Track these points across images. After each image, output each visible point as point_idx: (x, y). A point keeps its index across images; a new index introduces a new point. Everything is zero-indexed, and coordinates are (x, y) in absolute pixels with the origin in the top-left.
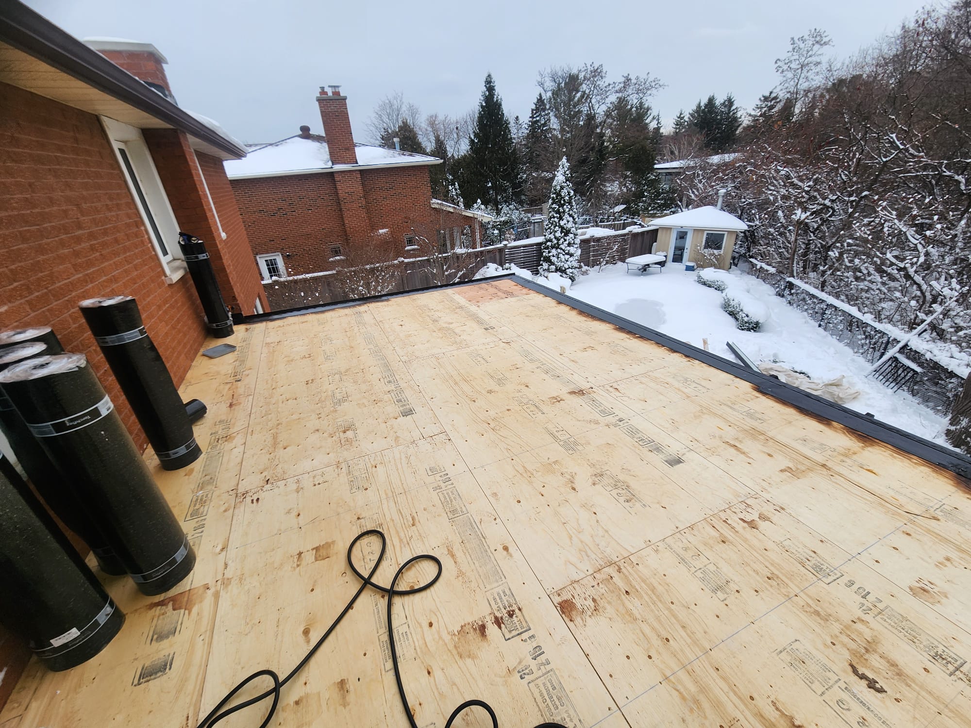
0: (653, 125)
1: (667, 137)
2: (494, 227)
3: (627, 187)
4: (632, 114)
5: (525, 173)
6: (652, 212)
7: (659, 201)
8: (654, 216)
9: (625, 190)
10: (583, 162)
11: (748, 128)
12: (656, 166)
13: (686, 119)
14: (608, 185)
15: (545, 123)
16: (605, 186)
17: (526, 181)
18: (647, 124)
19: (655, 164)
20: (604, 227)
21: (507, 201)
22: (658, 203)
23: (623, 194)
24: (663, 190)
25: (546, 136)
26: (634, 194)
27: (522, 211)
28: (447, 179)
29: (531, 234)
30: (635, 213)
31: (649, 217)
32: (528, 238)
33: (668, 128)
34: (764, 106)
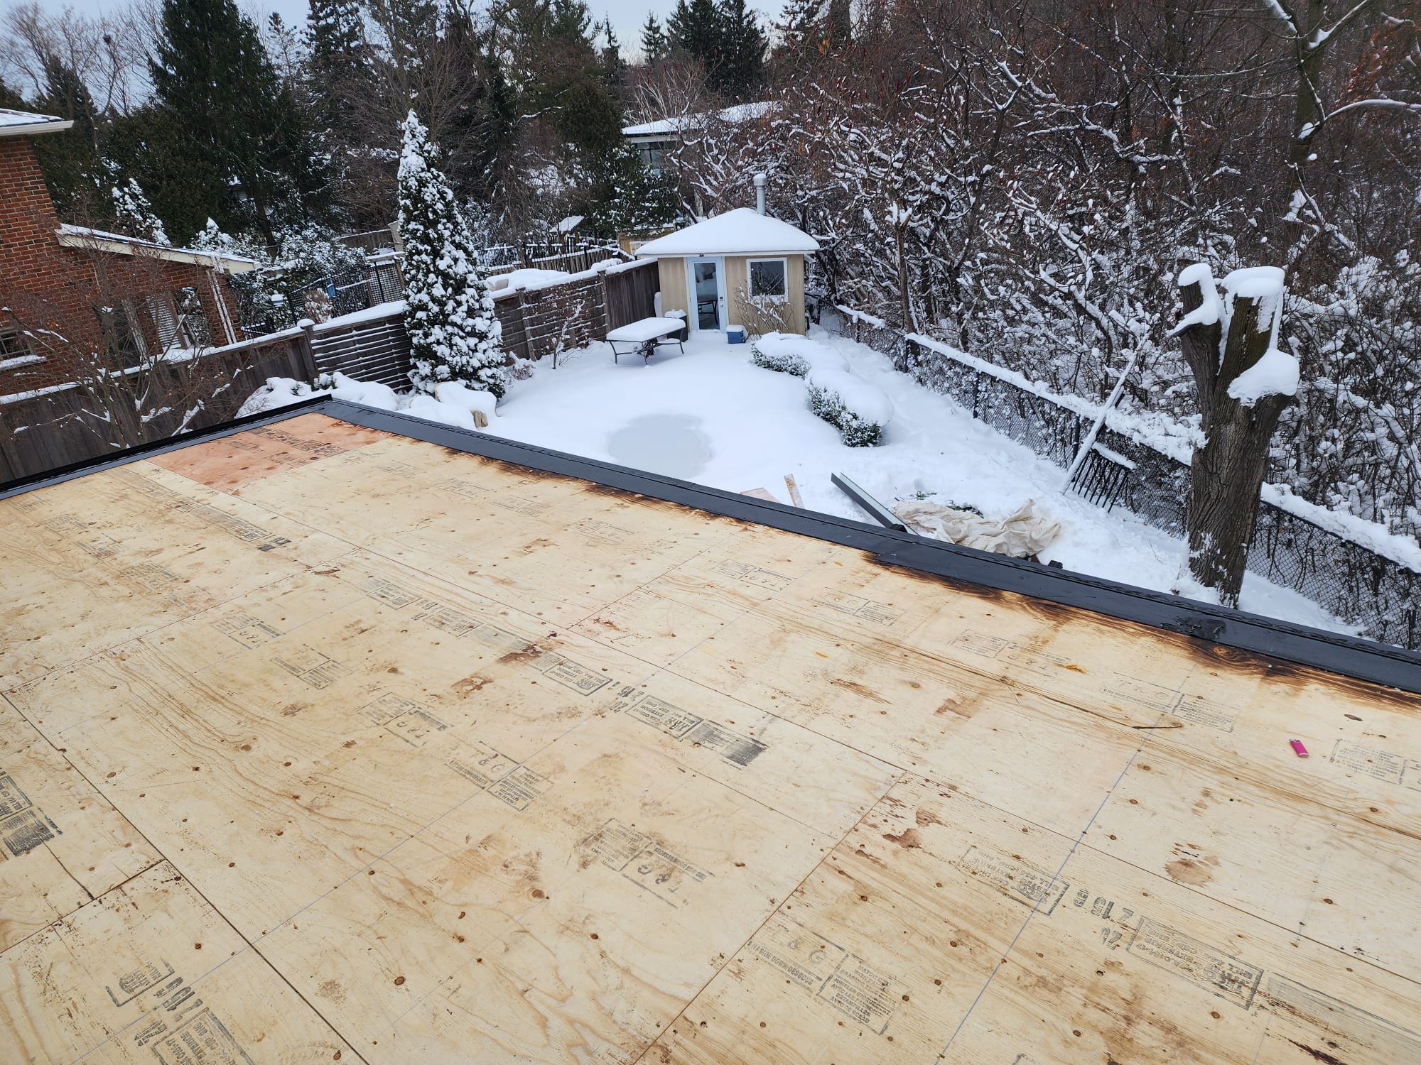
0: (600, 43)
1: (637, 69)
2: (270, 286)
3: (576, 177)
4: (550, 19)
5: (326, 149)
6: (639, 227)
7: (647, 204)
8: (644, 236)
9: (572, 183)
10: (465, 122)
11: (779, 52)
12: (625, 131)
13: (664, 30)
14: (533, 173)
15: (352, 30)
16: (528, 177)
17: (333, 170)
18: (586, 41)
19: (624, 126)
20: (546, 266)
21: (294, 220)
22: (647, 209)
23: (569, 193)
24: (649, 179)
25: (360, 64)
26: (594, 191)
27: (341, 242)
28: (103, 172)
29: (376, 295)
30: (605, 233)
31: (636, 239)
32: (367, 305)
33: (633, 52)
34: (797, 9)
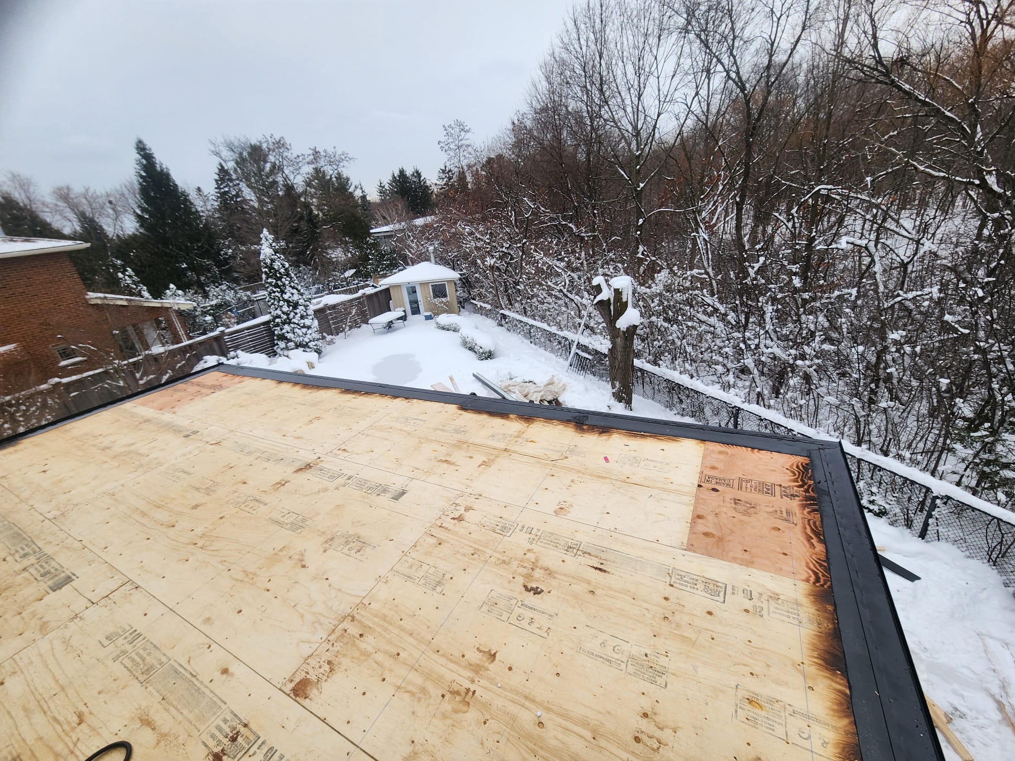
0: (358, 194)
1: (375, 204)
2: (204, 313)
3: (351, 252)
4: (333, 184)
5: (229, 248)
6: (382, 272)
7: (385, 262)
8: (385, 276)
9: (349, 255)
10: (295, 231)
11: (438, 195)
12: (372, 231)
13: (387, 187)
14: (330, 251)
15: (237, 193)
16: (327, 254)
17: (233, 257)
18: (351, 193)
19: (372, 228)
20: (340, 293)
21: (216, 281)
22: (385, 264)
23: (349, 260)
24: (385, 251)
25: (243, 208)
26: (360, 258)
27: (240, 289)
28: (115, 266)
29: (258, 313)
30: (367, 276)
31: (380, 278)
32: (254, 317)
33: (373, 196)
34: (444, 177)
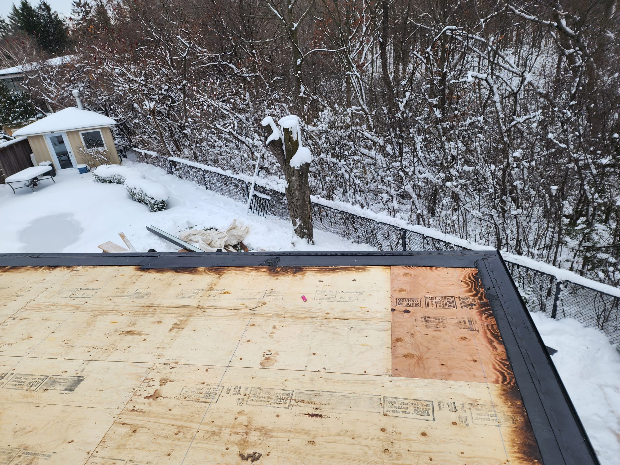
7: (17, 110)
13: (7, 22)
22: (18, 112)
24: (15, 97)
34: (79, 10)
